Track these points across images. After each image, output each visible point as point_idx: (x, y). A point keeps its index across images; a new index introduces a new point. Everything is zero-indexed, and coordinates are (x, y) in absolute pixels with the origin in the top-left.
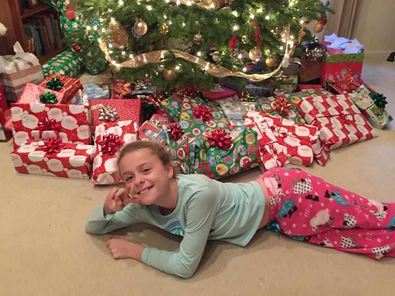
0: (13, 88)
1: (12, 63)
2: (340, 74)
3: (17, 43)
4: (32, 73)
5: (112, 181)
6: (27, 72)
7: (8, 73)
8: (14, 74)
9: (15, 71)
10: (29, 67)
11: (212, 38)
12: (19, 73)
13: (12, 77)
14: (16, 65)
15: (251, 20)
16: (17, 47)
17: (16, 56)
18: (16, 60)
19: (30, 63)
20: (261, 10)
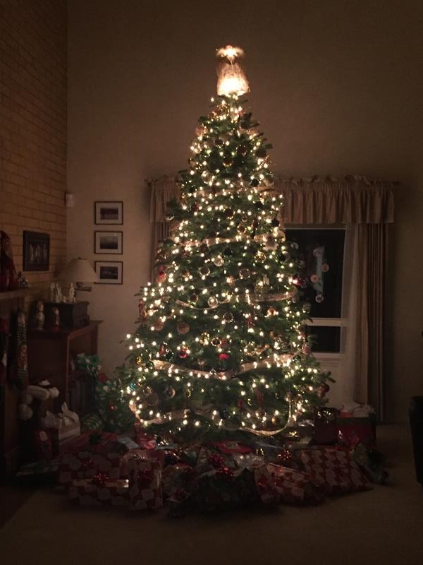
4: (73, 429)
5: (146, 507)
6: (70, 427)
7: (57, 427)
8: (61, 429)
10: (72, 423)
13: (59, 431)
16: (65, 407)
17: (63, 414)
18: (63, 417)
19: (73, 420)
20: (263, 381)
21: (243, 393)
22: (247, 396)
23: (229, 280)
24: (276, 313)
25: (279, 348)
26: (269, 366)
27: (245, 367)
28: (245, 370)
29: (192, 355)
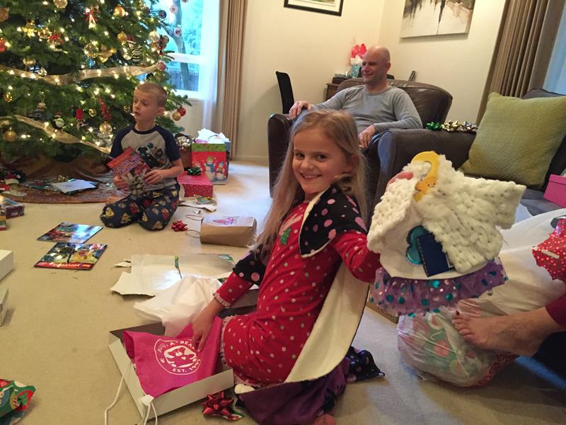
2: (206, 162)
11: (55, 106)
15: (96, 96)
20: (108, 91)
21: (83, 102)
22: (88, 105)
24: (125, 13)
25: (129, 58)
26: (116, 77)
27: (86, 74)
28: (86, 77)
29: (14, 51)
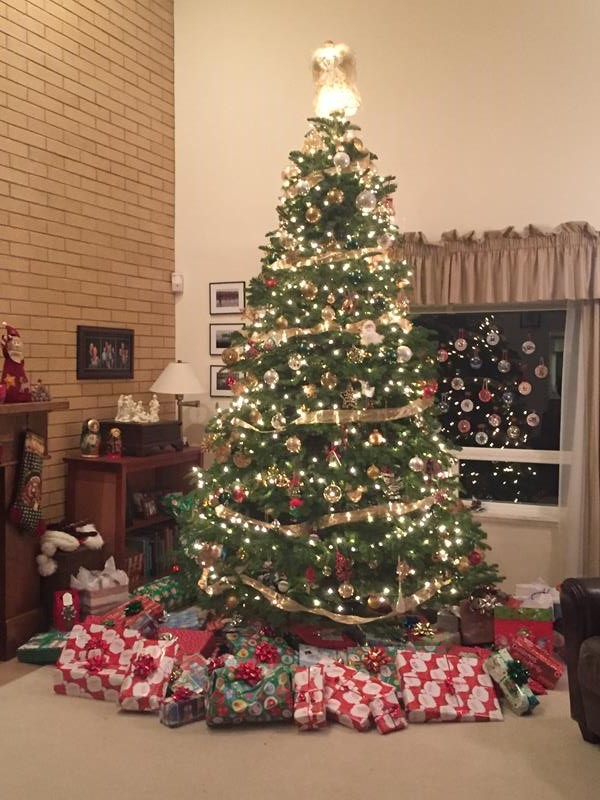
0: (89, 608)
1: (96, 580)
3: (112, 558)
4: (116, 593)
5: (137, 707)
6: (111, 591)
7: (90, 589)
8: (95, 593)
9: (97, 588)
10: (114, 585)
12: (102, 592)
13: (92, 595)
14: (100, 582)
16: (110, 564)
17: (103, 572)
18: (102, 577)
19: (116, 582)
20: (353, 540)
21: (319, 558)
22: (323, 561)
23: (307, 390)
24: (381, 440)
28: (331, 523)
29: (254, 499)
